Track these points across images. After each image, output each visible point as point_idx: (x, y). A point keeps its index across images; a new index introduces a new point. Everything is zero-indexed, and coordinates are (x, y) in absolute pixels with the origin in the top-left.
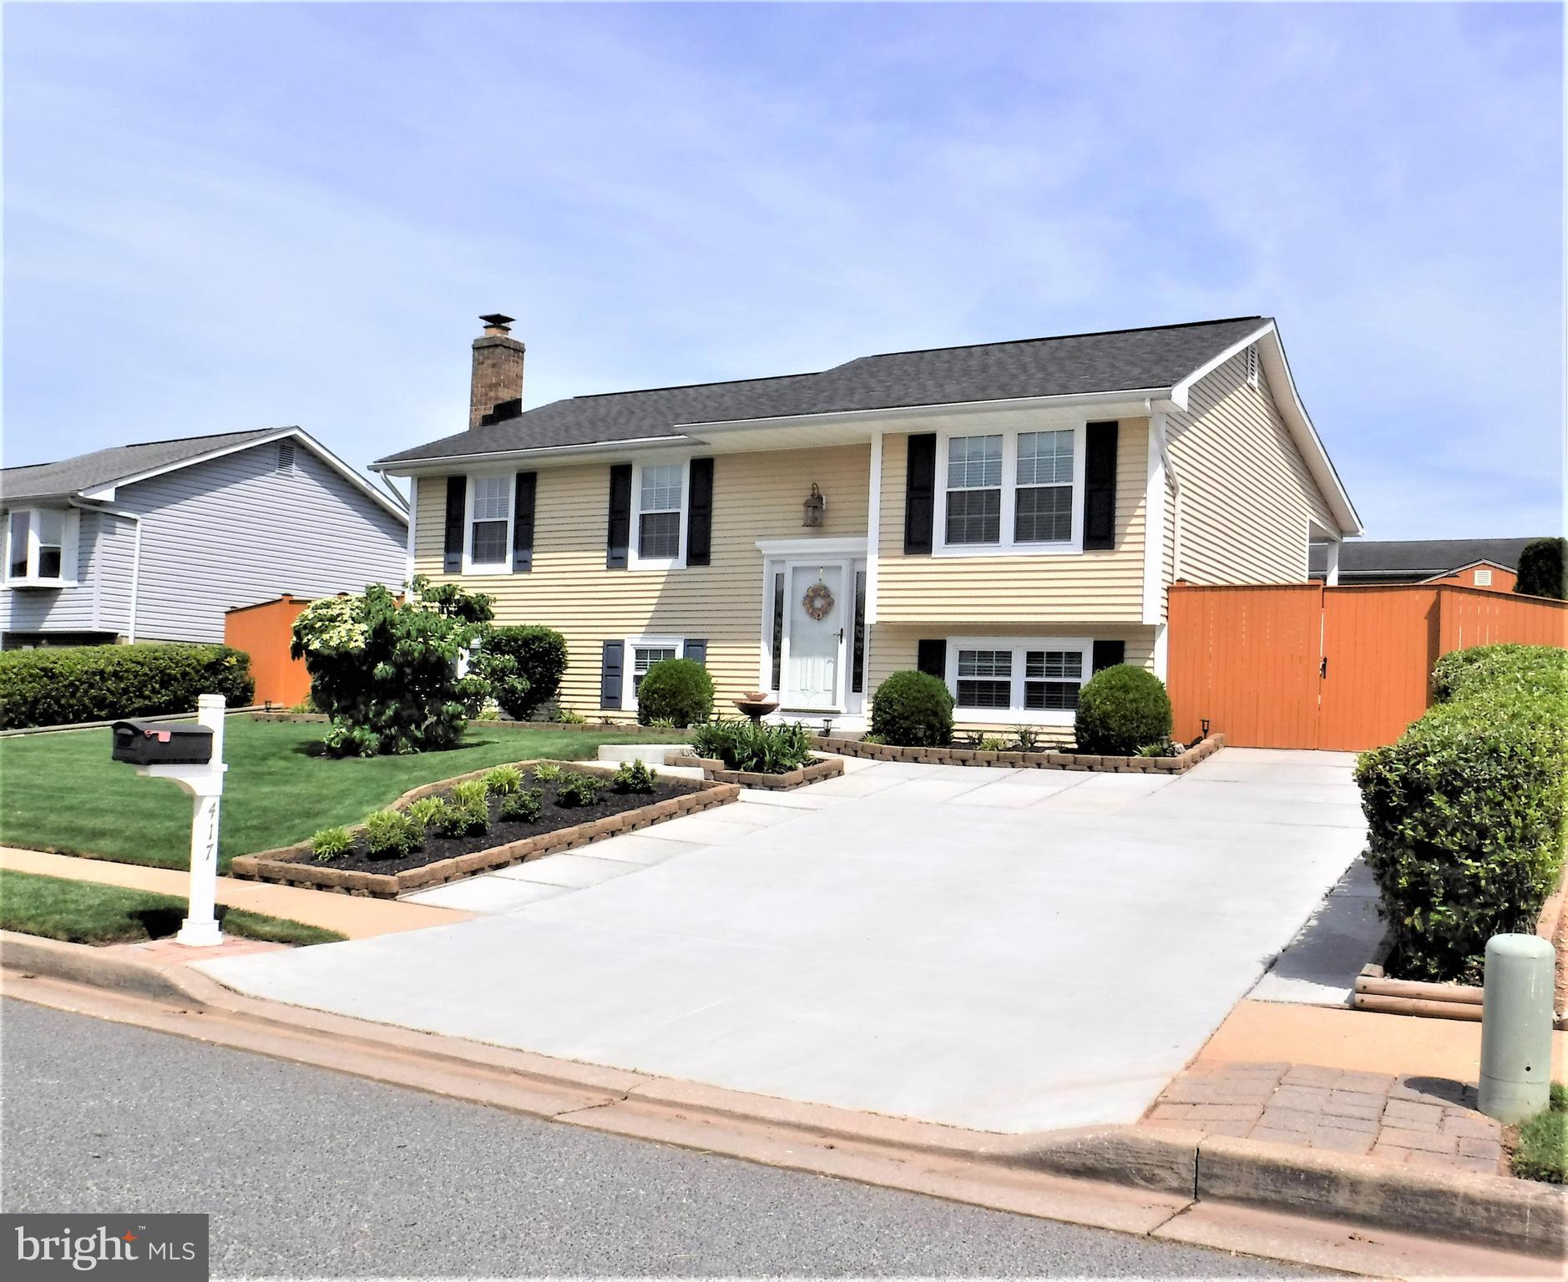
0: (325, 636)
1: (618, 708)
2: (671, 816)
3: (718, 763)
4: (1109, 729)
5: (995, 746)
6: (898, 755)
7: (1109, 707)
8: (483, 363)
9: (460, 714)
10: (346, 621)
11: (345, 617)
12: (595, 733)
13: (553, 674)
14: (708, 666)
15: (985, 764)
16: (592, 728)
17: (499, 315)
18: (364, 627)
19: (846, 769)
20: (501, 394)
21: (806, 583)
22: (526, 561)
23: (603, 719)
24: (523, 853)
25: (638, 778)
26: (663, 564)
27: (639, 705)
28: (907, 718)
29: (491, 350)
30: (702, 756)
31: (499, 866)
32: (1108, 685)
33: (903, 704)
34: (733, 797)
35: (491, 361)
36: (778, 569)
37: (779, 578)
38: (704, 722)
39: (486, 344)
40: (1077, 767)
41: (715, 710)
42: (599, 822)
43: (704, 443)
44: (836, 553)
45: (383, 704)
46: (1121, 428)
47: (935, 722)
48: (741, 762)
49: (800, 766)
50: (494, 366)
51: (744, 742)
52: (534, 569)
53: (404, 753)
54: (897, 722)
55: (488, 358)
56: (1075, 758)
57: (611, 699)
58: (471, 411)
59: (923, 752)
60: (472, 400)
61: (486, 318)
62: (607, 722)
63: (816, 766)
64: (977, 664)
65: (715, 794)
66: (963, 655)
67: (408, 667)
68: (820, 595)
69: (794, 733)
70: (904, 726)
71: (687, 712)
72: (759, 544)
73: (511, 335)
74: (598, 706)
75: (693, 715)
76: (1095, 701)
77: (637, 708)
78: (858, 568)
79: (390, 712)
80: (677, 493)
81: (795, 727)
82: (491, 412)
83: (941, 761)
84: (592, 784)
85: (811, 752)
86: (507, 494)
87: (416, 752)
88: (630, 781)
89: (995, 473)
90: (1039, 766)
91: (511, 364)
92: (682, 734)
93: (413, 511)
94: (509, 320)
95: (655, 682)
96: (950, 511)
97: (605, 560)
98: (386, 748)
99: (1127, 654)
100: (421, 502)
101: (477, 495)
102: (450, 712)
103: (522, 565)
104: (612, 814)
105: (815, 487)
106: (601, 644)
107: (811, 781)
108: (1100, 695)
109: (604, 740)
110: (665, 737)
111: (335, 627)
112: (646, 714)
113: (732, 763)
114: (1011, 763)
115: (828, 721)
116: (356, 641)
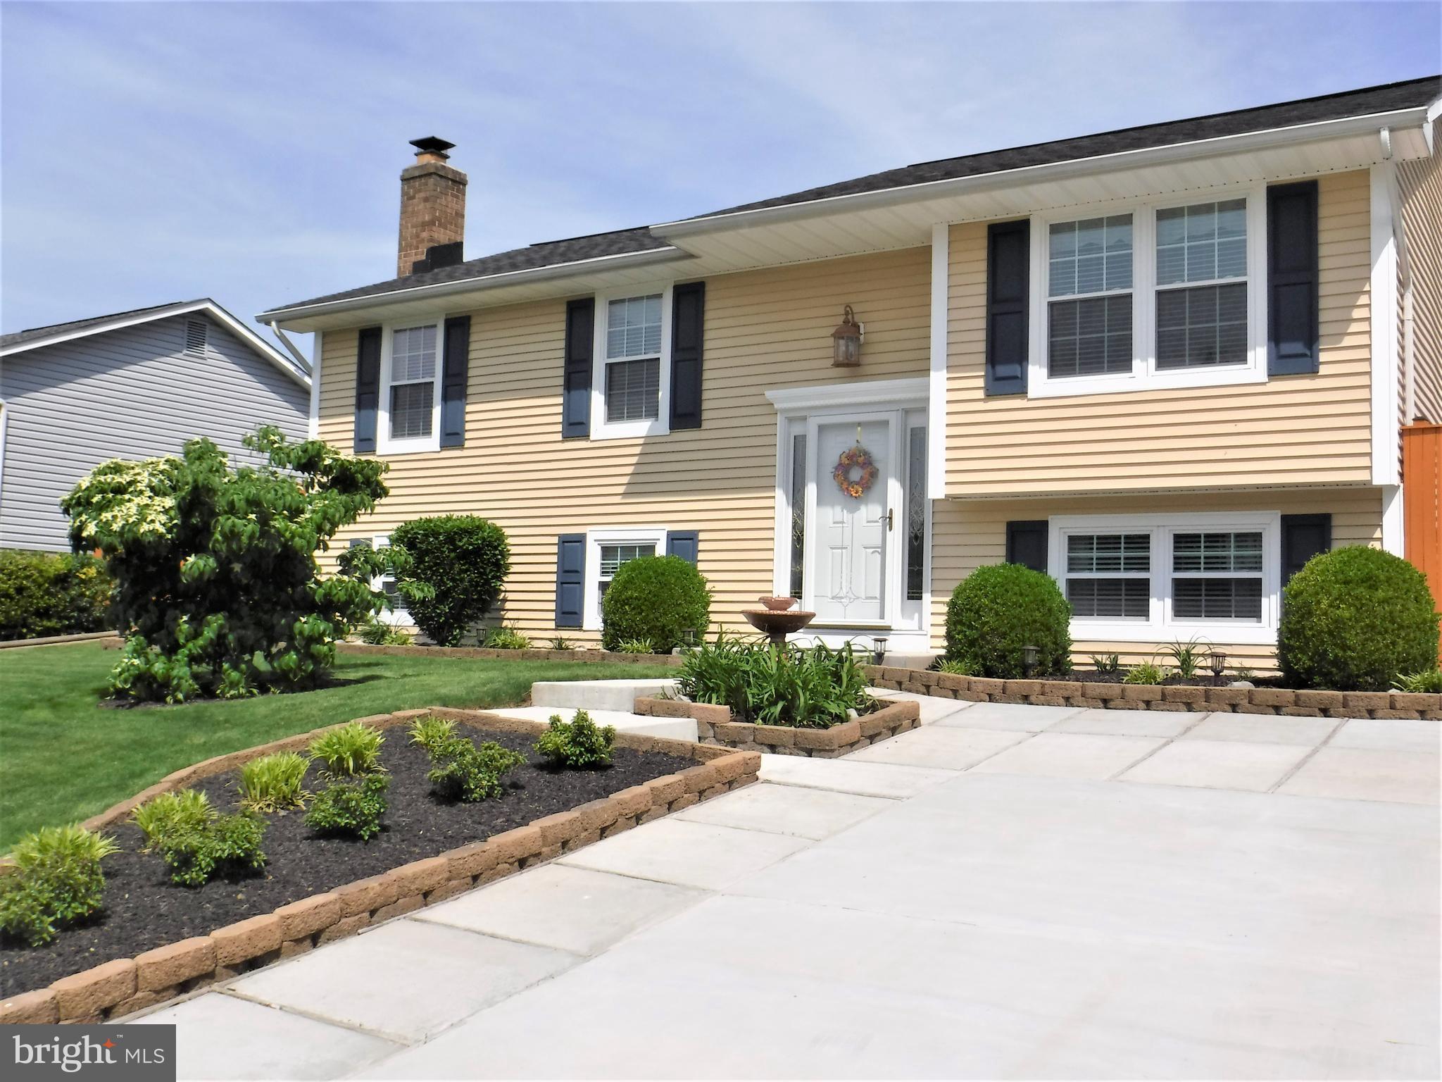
0: (106, 516)
1: (579, 627)
2: (638, 819)
3: (719, 710)
4: (1345, 647)
5: (1149, 676)
6: (998, 692)
7: (1345, 612)
8: (413, 197)
9: (323, 634)
10: (141, 492)
11: (140, 487)
12: (538, 663)
13: (487, 582)
14: (701, 566)
15: (1143, 705)
16: (536, 655)
17: (433, 137)
18: (169, 502)
19: (924, 716)
20: (436, 236)
21: (837, 447)
22: (458, 434)
23: (556, 643)
24: (316, 926)
25: (582, 744)
26: (639, 428)
27: (605, 622)
28: (1003, 636)
29: (423, 181)
30: (693, 698)
31: (253, 964)
32: (1340, 577)
33: (997, 614)
34: (748, 774)
35: (422, 195)
36: (797, 430)
37: (799, 443)
38: (697, 645)
39: (417, 174)
40: (1302, 710)
41: (712, 628)
42: (496, 841)
43: (691, 256)
44: (880, 403)
45: (198, 621)
46: (1323, 188)
47: (1048, 640)
48: (757, 709)
49: (853, 713)
50: (426, 200)
51: (764, 676)
52: (467, 444)
53: (233, 697)
54: (988, 642)
55: (420, 191)
56: (1297, 696)
57: (569, 615)
58: (400, 258)
59: (1037, 688)
60: (400, 244)
61: (417, 143)
62: (560, 645)
63: (879, 714)
64: (1095, 554)
65: (718, 771)
66: (1074, 542)
67: (238, 561)
68: (858, 464)
69: (841, 660)
70: (999, 646)
71: (671, 631)
72: (770, 394)
73: (449, 164)
74: (552, 625)
75: (680, 635)
76: (1319, 602)
77: (600, 626)
78: (914, 422)
79: (209, 633)
80: (656, 332)
81: (840, 651)
82: (424, 257)
83: (1068, 701)
84: (492, 759)
85: (869, 691)
86: (434, 347)
87: (253, 695)
88: (569, 750)
89: (1123, 269)
90: (1234, 708)
91: (450, 198)
92: (665, 663)
93: (316, 374)
94: (447, 145)
95: (625, 588)
96: (1053, 330)
97: (559, 428)
98: (207, 690)
99: (1336, 533)
100: (327, 363)
101: (395, 351)
102: (306, 633)
103: (453, 437)
104: (524, 822)
105: (849, 311)
106: (556, 540)
107: (872, 739)
108: (1329, 593)
109: (544, 674)
110: (638, 667)
111: (121, 502)
112: (615, 634)
113: (744, 712)
114: (1185, 703)
115: (881, 641)
116: (153, 521)
